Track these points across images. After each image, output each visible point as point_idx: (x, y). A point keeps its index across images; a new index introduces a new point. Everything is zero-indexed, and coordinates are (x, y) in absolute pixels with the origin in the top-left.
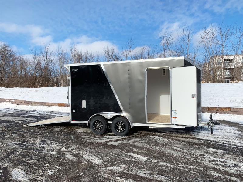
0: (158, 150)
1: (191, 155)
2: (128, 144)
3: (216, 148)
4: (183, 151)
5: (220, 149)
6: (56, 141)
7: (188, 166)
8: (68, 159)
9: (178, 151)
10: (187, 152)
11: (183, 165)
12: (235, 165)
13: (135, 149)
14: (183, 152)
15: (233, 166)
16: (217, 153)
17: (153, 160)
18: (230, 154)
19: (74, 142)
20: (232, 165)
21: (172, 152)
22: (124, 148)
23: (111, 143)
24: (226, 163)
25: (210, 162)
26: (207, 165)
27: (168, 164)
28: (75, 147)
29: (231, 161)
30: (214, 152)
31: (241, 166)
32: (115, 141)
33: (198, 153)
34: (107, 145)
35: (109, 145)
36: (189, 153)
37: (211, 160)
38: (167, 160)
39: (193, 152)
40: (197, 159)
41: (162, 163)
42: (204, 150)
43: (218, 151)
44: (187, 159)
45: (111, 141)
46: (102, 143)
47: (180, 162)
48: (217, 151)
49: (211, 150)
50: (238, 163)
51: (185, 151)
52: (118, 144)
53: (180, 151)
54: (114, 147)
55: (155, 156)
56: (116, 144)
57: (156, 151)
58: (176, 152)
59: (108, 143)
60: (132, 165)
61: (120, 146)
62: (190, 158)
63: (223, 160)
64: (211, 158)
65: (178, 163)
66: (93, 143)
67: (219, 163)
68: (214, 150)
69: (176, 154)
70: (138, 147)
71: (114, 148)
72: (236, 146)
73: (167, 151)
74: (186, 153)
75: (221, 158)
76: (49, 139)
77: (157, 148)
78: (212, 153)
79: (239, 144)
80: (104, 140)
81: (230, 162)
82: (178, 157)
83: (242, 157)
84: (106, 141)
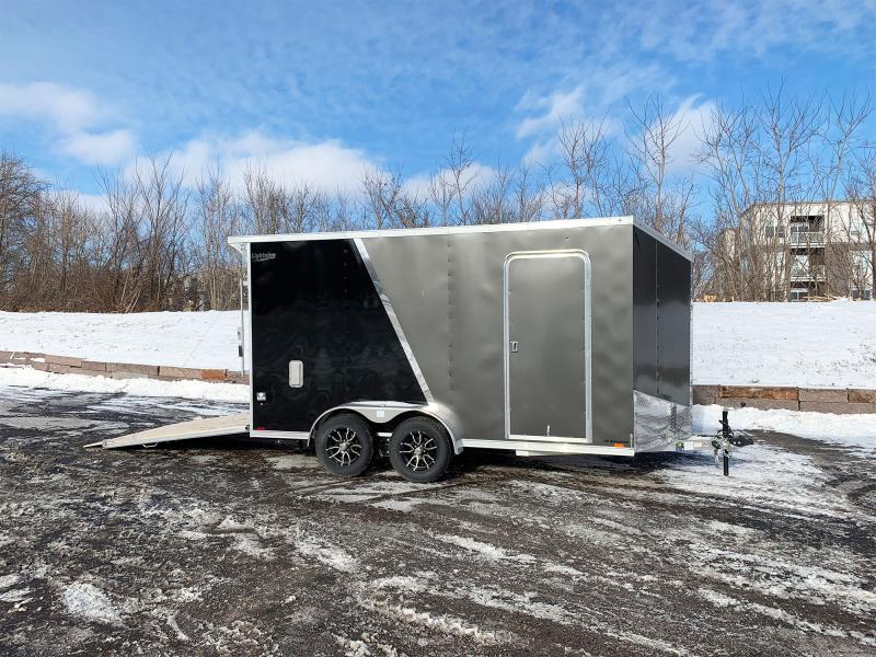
0: (543, 526)
1: (649, 540)
2: (443, 507)
3: (732, 521)
4: (624, 529)
5: (747, 523)
6: (202, 498)
7: (635, 575)
8: (244, 555)
9: (608, 529)
10: (637, 532)
11: (619, 572)
12: (787, 573)
13: (465, 525)
14: (625, 534)
15: (778, 576)
16: (734, 535)
17: (526, 558)
18: (774, 539)
19: (262, 502)
20: (775, 573)
21: (589, 533)
22: (431, 520)
23: (386, 505)
24: (757, 568)
25: (707, 563)
26: (696, 572)
27: (572, 571)
28: (266, 518)
29: (774, 559)
30: (724, 533)
31: (805, 575)
32: (402, 497)
33: (673, 535)
34: (373, 509)
35: (382, 510)
36: (644, 536)
37: (710, 557)
38: (568, 557)
39: (657, 534)
40: (665, 553)
41: (551, 567)
42: (693, 528)
43: (740, 530)
44: (635, 554)
45: (387, 497)
46: (356, 504)
47: (610, 563)
48: (735, 531)
49: (717, 526)
50: (796, 567)
51: (631, 530)
52: (410, 509)
53: (616, 530)
54: (398, 517)
55: (531, 544)
56: (405, 506)
57: (535, 530)
58: (601, 534)
59: (376, 505)
60: (456, 571)
61: (419, 514)
62: (644, 550)
63: (749, 558)
64: (713, 551)
65: (605, 566)
66: (328, 504)
67: (734, 566)
68: (724, 526)
69: (599, 538)
70: (477, 518)
71: (396, 521)
72: (800, 514)
73: (573, 529)
74: (633, 536)
75: (745, 552)
76: (175, 490)
77: (540, 522)
78: (719, 535)
79: (809, 510)
80: (364, 494)
81: (771, 564)
82: (606, 549)
83: (812, 549)
84: (371, 497)
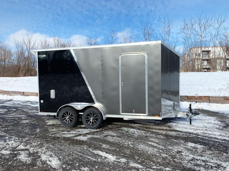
0: (131, 146)
1: (167, 151)
2: (98, 138)
3: (195, 142)
4: (159, 146)
5: (201, 143)
6: (17, 136)
7: (163, 167)
8: (20, 161)
9: (153, 146)
10: (163, 148)
11: (157, 166)
12: (219, 165)
13: (104, 146)
14: (159, 149)
15: (216, 167)
16: (197, 148)
17: (123, 160)
18: (211, 150)
19: (37, 138)
20: (214, 166)
21: (147, 148)
22: (93, 144)
23: (79, 138)
24: (207, 163)
25: (189, 161)
26: (185, 165)
27: (140, 166)
28: (35, 144)
29: (212, 159)
30: (193, 148)
31: (225, 166)
32: (85, 135)
33: (176, 149)
34: (74, 140)
35: (77, 140)
36: (166, 149)
37: (190, 158)
38: (138, 159)
39: (170, 148)
40: (173, 157)
41: (133, 164)
42: (182, 145)
43: (199, 146)
44: (163, 157)
45: (80, 135)
46: (69, 138)
47: (154, 162)
48: (197, 147)
49: (191, 145)
50: (221, 162)
51: (161, 147)
52: (87, 139)
53: (156, 147)
54: (81, 143)
55: (126, 154)
56: (84, 138)
57: (128, 148)
58: (151, 149)
59: (75, 138)
60: (97, 167)
61: (89, 142)
62: (166, 155)
63: (203, 158)
64: (190, 155)
65: (152, 163)
66: (59, 138)
67: (199, 162)
68: (193, 145)
69: (150, 150)
70: (108, 143)
71: (80, 144)
72: (217, 139)
73: (141, 147)
74: (162, 149)
75: (202, 156)
76: (10, 134)
77: (130, 144)
78: (191, 148)
79: (220, 137)
80: (72, 134)
81: (212, 161)
82: (152, 155)
83: (225, 154)
84: (74, 135)
